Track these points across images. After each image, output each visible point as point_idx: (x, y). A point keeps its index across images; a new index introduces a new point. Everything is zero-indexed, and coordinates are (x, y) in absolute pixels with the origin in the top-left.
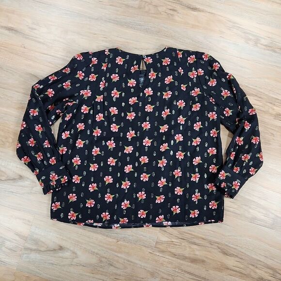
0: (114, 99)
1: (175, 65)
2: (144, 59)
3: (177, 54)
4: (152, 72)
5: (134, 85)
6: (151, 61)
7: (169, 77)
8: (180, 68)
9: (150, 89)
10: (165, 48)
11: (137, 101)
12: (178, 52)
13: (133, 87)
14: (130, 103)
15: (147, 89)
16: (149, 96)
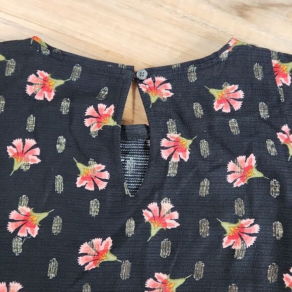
0: (17, 246)
1: (264, 113)
2: (137, 81)
3: (271, 73)
4: (173, 135)
5: (102, 186)
6: (166, 92)
7: (241, 158)
8: (285, 128)
9: (167, 205)
10: (227, 47)
11: (112, 258)
12: (275, 62)
13: (97, 193)
14: (81, 261)
15: (153, 206)
16: (163, 233)
